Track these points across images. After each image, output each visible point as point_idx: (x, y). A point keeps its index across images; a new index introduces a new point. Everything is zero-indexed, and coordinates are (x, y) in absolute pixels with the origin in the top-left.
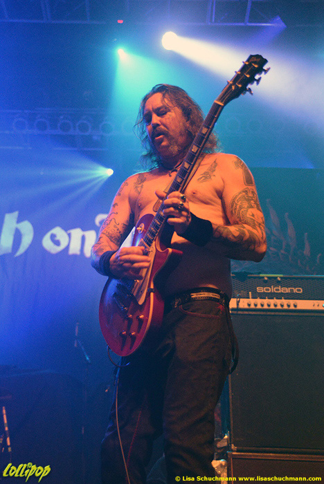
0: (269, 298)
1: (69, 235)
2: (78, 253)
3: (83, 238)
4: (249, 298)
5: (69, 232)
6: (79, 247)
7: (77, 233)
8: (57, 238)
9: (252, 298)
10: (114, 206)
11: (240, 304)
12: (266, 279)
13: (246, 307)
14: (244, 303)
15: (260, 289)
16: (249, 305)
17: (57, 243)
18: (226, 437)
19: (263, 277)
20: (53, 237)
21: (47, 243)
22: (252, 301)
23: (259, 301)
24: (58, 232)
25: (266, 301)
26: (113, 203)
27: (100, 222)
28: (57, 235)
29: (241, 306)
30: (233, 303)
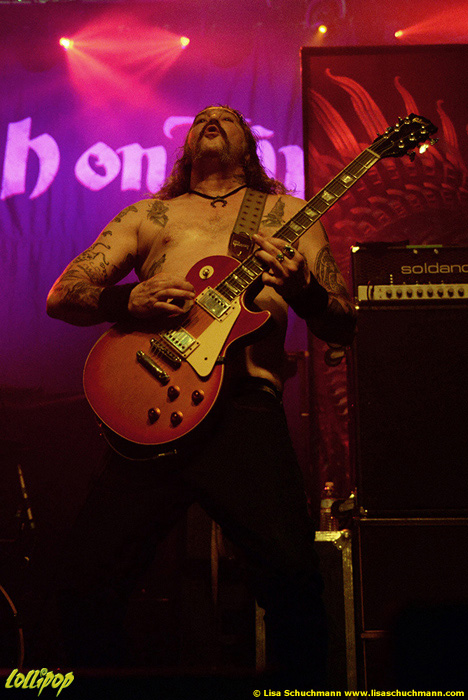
0: (420, 283)
1: (121, 156)
2: (138, 187)
3: (145, 161)
4: (389, 284)
5: (119, 151)
6: (138, 177)
7: (133, 152)
8: (100, 163)
9: (394, 284)
10: (105, 234)
11: (375, 293)
12: (415, 252)
13: (385, 298)
14: (380, 292)
15: (406, 270)
16: (389, 295)
17: (101, 171)
18: (352, 496)
19: (412, 250)
20: (92, 160)
21: (83, 171)
22: (394, 288)
23: (404, 288)
24: (100, 150)
25: (415, 288)
26: (104, 230)
27: (173, 132)
28: (100, 157)
29: (377, 297)
30: (363, 293)
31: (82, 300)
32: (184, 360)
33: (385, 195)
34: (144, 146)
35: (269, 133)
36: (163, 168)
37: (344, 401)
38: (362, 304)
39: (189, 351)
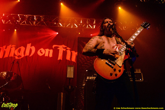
1: (45, 51)
2: (48, 56)
3: (49, 52)
7: (47, 50)
8: (42, 52)
10: (92, 41)
13: (91, 79)
14: (91, 78)
16: (92, 78)
20: (41, 51)
21: (39, 53)
23: (94, 77)
24: (42, 49)
27: (54, 47)
28: (42, 51)
29: (90, 79)
30: (88, 78)
31: (92, 51)
32: (116, 63)
33: (90, 61)
34: (49, 49)
35: (70, 49)
36: (52, 53)
37: (83, 98)
38: (88, 80)
39: (117, 62)
